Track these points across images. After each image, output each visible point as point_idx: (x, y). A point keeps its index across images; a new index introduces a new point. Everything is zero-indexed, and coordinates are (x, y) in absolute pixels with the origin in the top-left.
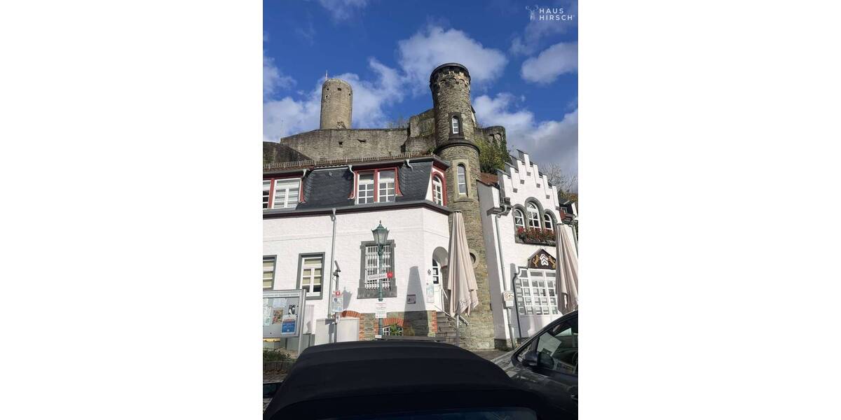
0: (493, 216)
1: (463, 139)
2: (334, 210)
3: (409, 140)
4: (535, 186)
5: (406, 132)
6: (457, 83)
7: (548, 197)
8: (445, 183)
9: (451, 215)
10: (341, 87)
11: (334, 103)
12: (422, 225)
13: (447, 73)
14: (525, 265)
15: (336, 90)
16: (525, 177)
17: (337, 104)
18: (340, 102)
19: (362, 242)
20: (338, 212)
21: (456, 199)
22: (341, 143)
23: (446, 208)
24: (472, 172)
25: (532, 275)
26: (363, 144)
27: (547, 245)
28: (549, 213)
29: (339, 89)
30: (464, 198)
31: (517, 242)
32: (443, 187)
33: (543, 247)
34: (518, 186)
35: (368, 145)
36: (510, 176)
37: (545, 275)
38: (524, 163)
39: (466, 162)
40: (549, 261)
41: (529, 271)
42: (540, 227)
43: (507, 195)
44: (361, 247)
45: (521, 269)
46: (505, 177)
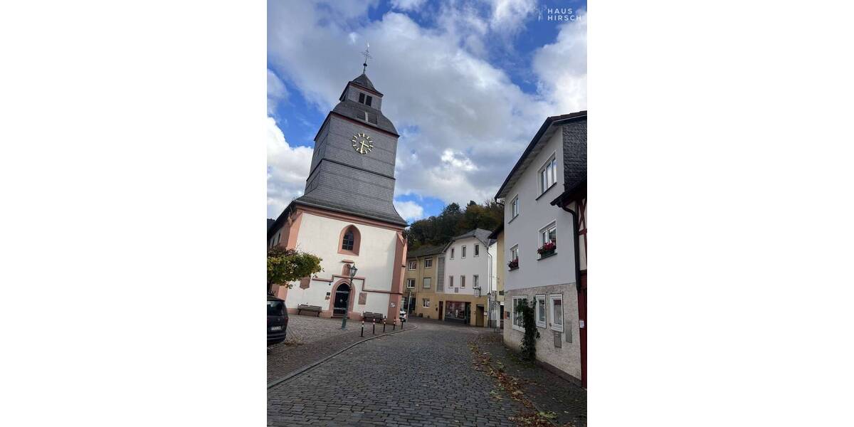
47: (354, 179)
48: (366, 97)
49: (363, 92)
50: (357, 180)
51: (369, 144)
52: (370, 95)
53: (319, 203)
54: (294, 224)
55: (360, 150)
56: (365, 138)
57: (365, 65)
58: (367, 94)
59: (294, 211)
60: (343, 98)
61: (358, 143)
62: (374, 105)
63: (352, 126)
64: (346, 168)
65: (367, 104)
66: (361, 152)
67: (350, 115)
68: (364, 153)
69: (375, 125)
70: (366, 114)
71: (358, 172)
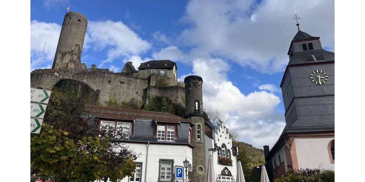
0: (211, 152)
1: (200, 113)
2: (149, 142)
3: (149, 87)
4: (225, 138)
5: (147, 81)
6: (199, 86)
7: (229, 143)
8: (191, 133)
9: (194, 149)
10: (81, 19)
11: (74, 29)
12: (186, 154)
13: (195, 80)
14: (220, 174)
15: (76, 20)
16: (222, 134)
17: (76, 30)
18: (78, 29)
19: (160, 159)
20: (150, 143)
21: (196, 142)
22: (109, 82)
23: (192, 145)
24: (203, 129)
25: (222, 178)
26: (123, 85)
27: (228, 165)
28: (229, 150)
29: (79, 20)
30: (200, 141)
31: (218, 164)
32: (191, 135)
33: (226, 166)
34: (220, 138)
35: (125, 86)
36: (217, 134)
37: (226, 178)
38: (222, 127)
39: (201, 124)
40: (228, 173)
41: (221, 177)
42: (225, 157)
43: (216, 143)
44: (159, 162)
45: (219, 176)
46: (216, 134)
47: (322, 105)
48: (307, 45)
49: (304, 42)
50: (326, 104)
51: (324, 76)
52: (310, 42)
53: (303, 129)
54: (291, 148)
55: (319, 82)
56: (319, 72)
57: (298, 25)
58: (307, 42)
59: (288, 138)
60: (291, 53)
61: (315, 78)
62: (315, 47)
63: (306, 68)
64: (313, 99)
65: (310, 49)
66: (320, 83)
67: (301, 62)
68: (323, 83)
69: (322, 61)
70: (313, 56)
71: (323, 99)
